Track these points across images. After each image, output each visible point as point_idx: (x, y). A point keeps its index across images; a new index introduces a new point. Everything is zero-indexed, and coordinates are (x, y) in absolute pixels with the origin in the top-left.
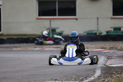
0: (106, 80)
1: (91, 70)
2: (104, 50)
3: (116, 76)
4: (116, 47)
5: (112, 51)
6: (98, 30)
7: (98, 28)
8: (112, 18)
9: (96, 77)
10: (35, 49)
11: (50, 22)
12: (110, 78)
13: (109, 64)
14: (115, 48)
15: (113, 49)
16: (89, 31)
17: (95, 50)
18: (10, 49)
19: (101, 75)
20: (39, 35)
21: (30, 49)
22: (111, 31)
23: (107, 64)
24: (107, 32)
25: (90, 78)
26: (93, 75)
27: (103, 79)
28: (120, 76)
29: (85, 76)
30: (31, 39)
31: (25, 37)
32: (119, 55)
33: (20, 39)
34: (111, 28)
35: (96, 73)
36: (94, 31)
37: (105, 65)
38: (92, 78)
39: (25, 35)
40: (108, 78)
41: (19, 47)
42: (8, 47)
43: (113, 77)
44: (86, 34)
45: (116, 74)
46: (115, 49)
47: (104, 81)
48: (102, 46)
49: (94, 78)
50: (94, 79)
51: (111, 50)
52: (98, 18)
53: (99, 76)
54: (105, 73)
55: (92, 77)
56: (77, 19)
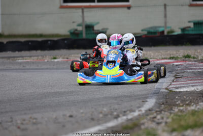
0: (159, 117)
1: (139, 99)
2: (174, 62)
3: (179, 110)
4: (195, 56)
5: (187, 63)
6: (166, 27)
7: (166, 23)
8: (191, 5)
9: (144, 112)
10: (56, 60)
11: (83, 12)
12: (166, 113)
13: (175, 86)
14: (194, 58)
15: (191, 59)
16: (151, 28)
17: (158, 62)
18: (12, 61)
19: (154, 106)
20: (65, 36)
21: (46, 61)
22: (190, 27)
23: (170, 86)
24: (183, 30)
25: (132, 113)
26: (139, 107)
27: (155, 115)
28: (184, 110)
29: (124, 110)
30: (49, 42)
31: (40, 39)
32: (196, 70)
33: (30, 43)
34: (189, 22)
35: (147, 103)
36: (160, 27)
37: (167, 89)
38: (136, 114)
39: (41, 36)
40: (163, 112)
41: (28, 57)
42: (9, 58)
43: (172, 112)
44: (146, 33)
45: (181, 104)
46: (192, 60)
47: (155, 117)
48: (173, 55)
49: (140, 113)
50: (139, 115)
51: (186, 61)
52: (165, 5)
53: (150, 110)
54: (163, 104)
55: (137, 111)
56: (129, 8)
